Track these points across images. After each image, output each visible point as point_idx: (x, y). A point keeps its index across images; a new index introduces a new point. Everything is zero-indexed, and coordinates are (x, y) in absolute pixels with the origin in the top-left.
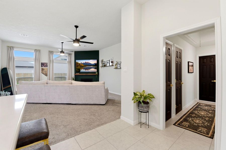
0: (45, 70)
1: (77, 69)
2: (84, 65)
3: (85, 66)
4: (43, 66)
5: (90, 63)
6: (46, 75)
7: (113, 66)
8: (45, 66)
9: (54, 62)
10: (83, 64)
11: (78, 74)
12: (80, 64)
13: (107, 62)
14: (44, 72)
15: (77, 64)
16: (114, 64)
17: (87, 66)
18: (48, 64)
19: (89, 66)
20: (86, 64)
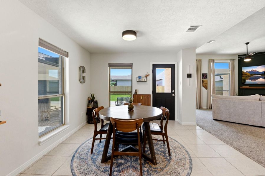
0: (205, 82)
2: (250, 75)
3: (251, 75)
4: (203, 78)
5: (258, 72)
8: (205, 77)
9: (215, 72)
10: (250, 72)
12: (245, 73)
14: (204, 85)
17: (254, 75)
19: (256, 75)
20: (253, 72)
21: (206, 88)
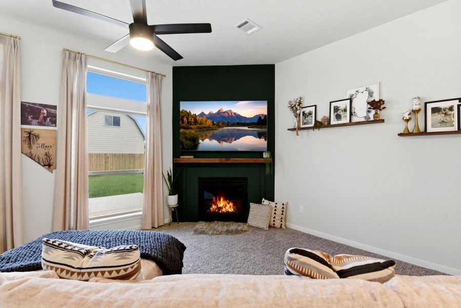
0: (40, 141)
1: (187, 139)
2: (214, 124)
3: (218, 125)
4: (35, 121)
5: (238, 116)
6: (49, 166)
7: (383, 121)
8: (45, 118)
10: (211, 116)
11: (188, 158)
12: (195, 119)
14: (40, 152)
15: (185, 119)
17: (228, 125)
18: (58, 112)
19: (233, 125)
20: (223, 117)
21: (49, 164)
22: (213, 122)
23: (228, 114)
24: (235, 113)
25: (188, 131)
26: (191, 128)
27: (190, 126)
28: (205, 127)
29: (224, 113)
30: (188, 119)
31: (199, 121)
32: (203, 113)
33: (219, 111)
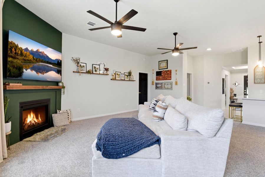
1: (14, 67)
2: (34, 59)
3: (36, 60)
10: (32, 52)
12: (21, 52)
13: (95, 68)
15: (13, 50)
16: (110, 72)
17: (42, 62)
19: (45, 62)
20: (40, 55)
22: (34, 57)
23: (42, 54)
24: (46, 55)
25: (15, 61)
26: (18, 59)
27: (17, 57)
28: (28, 60)
29: (40, 52)
30: (15, 50)
31: (24, 54)
32: (27, 48)
33: (37, 50)
